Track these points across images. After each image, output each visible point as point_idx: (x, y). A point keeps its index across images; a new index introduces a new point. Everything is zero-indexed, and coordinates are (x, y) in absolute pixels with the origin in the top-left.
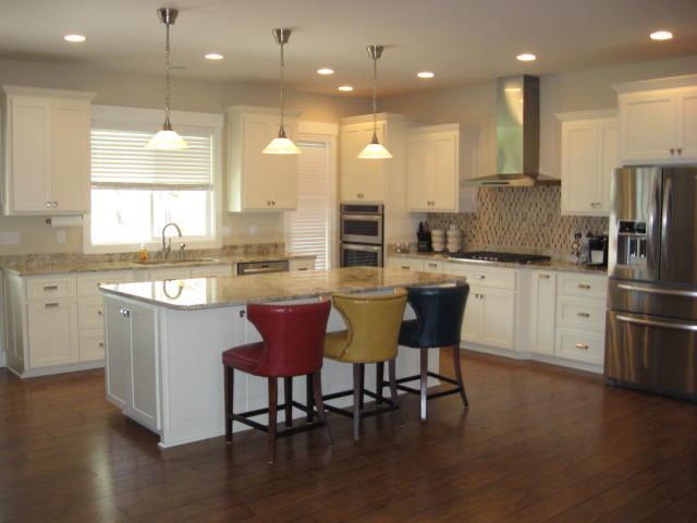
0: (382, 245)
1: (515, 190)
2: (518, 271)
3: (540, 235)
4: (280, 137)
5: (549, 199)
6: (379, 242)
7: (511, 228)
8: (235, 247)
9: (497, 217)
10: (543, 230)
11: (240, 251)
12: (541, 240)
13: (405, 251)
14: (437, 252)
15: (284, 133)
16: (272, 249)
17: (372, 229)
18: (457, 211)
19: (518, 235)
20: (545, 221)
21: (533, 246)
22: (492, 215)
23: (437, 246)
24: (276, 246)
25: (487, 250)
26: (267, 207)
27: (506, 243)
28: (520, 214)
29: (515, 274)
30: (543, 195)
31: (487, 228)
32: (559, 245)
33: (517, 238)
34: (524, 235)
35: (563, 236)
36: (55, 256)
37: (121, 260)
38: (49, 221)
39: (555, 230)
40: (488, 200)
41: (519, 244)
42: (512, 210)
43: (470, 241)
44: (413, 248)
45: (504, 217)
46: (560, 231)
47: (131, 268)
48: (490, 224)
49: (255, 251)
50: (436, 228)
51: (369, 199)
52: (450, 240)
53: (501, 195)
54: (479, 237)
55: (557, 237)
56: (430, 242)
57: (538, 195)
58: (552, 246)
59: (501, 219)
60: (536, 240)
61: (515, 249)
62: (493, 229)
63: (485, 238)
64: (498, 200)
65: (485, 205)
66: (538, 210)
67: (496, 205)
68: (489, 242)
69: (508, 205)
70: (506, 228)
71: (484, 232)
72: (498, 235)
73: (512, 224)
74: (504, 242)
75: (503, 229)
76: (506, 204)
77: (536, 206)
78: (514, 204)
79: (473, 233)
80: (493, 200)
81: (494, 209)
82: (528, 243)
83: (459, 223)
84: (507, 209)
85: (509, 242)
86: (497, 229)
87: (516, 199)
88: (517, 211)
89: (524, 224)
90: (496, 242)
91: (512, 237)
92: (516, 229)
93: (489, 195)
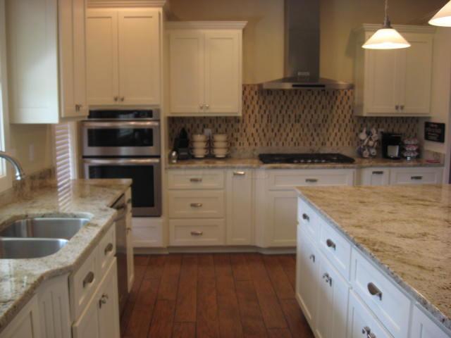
3: (315, 134)
5: (324, 102)
7: (282, 130)
9: (265, 119)
10: (319, 131)
12: (317, 139)
19: (291, 135)
20: (320, 121)
21: (308, 145)
22: (259, 118)
23: (199, 153)
27: (277, 144)
28: (293, 116)
30: (319, 98)
31: (253, 130)
32: (334, 144)
33: (289, 139)
34: (297, 135)
35: (339, 134)
39: (330, 130)
40: (255, 102)
41: (292, 143)
42: (284, 112)
45: (274, 119)
46: (336, 130)
48: (257, 126)
50: (198, 132)
52: (216, 145)
53: (271, 98)
54: (242, 140)
55: (333, 134)
57: (313, 98)
58: (329, 144)
59: (269, 121)
60: (311, 139)
61: (290, 149)
62: (260, 131)
63: (251, 140)
64: (267, 102)
65: (251, 107)
66: (313, 112)
67: (264, 107)
68: (256, 144)
69: (279, 108)
70: (276, 130)
71: (249, 134)
72: (267, 137)
73: (283, 126)
74: (274, 144)
75: (273, 131)
76: (276, 107)
77: (311, 108)
78: (285, 107)
79: (235, 136)
80: (261, 102)
81: (262, 112)
82: (302, 143)
83: (217, 126)
84: (277, 111)
85: (281, 143)
86: (265, 131)
87: (288, 103)
88: (289, 113)
89: (298, 126)
90: (265, 144)
91: (283, 138)
92: (288, 130)
93: (256, 98)
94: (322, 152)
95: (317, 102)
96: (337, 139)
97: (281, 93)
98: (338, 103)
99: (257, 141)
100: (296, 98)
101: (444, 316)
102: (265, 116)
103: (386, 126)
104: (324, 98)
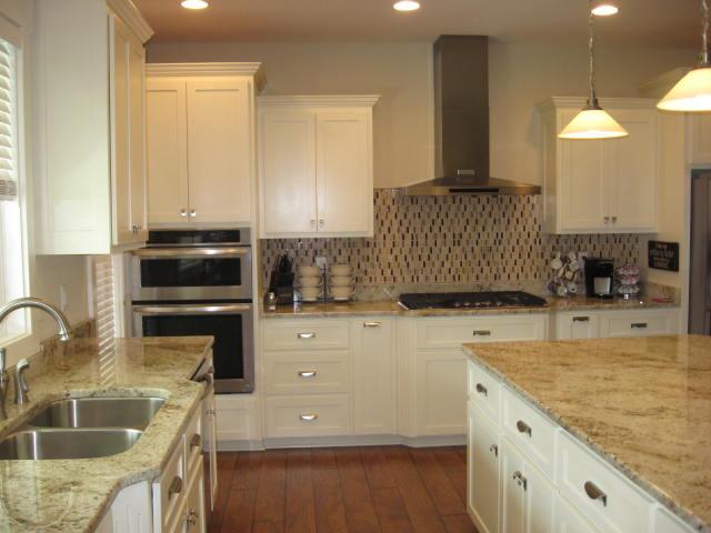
3: (484, 263)
5: (497, 214)
7: (433, 257)
9: (408, 241)
10: (489, 257)
12: (486, 269)
19: (447, 265)
20: (491, 241)
21: (474, 279)
22: (398, 239)
23: (310, 293)
27: (427, 278)
28: (450, 236)
30: (488, 208)
31: (391, 258)
32: (513, 276)
33: (445, 270)
34: (457, 264)
35: (520, 262)
39: (507, 256)
40: (392, 216)
41: (449, 277)
42: (436, 229)
43: (357, 279)
45: (421, 241)
46: (516, 256)
48: (396, 252)
52: (333, 281)
53: (415, 209)
54: (374, 273)
55: (511, 262)
57: (480, 208)
58: (505, 276)
59: (414, 243)
60: (478, 269)
61: (447, 286)
62: (401, 259)
63: (388, 273)
64: (410, 216)
65: (387, 224)
66: (480, 228)
67: (406, 223)
68: (395, 279)
69: (428, 224)
70: (424, 258)
71: (385, 265)
72: (412, 266)
73: (436, 250)
74: (422, 278)
75: (420, 258)
76: (424, 222)
77: (477, 223)
78: (438, 222)
79: (363, 268)
80: (400, 216)
81: (403, 229)
82: (464, 277)
83: (335, 252)
84: (426, 229)
85: (432, 278)
86: (409, 259)
87: (442, 216)
88: (444, 230)
89: (457, 250)
90: (408, 279)
91: (435, 270)
92: (443, 258)
93: (394, 208)
94: (494, 289)
95: (485, 214)
96: (518, 269)
97: (432, 201)
98: (517, 214)
99: (396, 274)
100: (453, 207)
101: (699, 521)
102: (408, 237)
103: (590, 247)
104: (496, 207)
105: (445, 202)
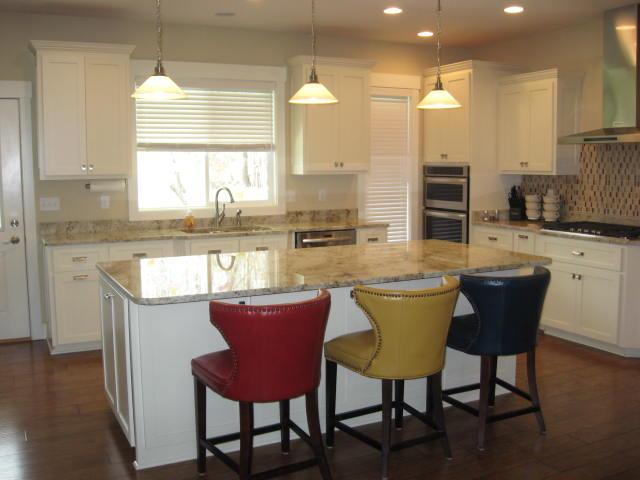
0: (467, 213)
1: (626, 148)
2: (626, 248)
4: (311, 82)
6: (465, 209)
7: (620, 195)
8: (300, 213)
9: (603, 182)
11: (306, 217)
13: (494, 219)
14: (532, 221)
15: (316, 77)
16: (343, 216)
17: (456, 193)
18: (554, 174)
19: (629, 202)
22: (597, 177)
23: (532, 214)
24: (348, 212)
25: (590, 220)
26: (334, 168)
27: (614, 212)
28: (632, 177)
29: (623, 250)
31: (591, 193)
33: (627, 206)
36: (97, 223)
37: (170, 227)
38: (88, 186)
40: (593, 160)
41: (630, 212)
42: (623, 172)
43: (570, 208)
44: (504, 216)
45: (612, 180)
47: (170, 238)
48: (595, 189)
49: (324, 218)
50: (531, 192)
51: (454, 160)
52: (546, 207)
53: (608, 154)
54: (581, 204)
56: (524, 209)
59: (608, 182)
62: (598, 194)
63: (588, 205)
64: (605, 160)
65: (590, 167)
67: (602, 166)
68: (593, 210)
69: (618, 167)
70: (614, 194)
71: (587, 197)
72: (605, 202)
73: (622, 189)
74: (611, 211)
75: (611, 195)
76: (614, 165)
78: (624, 165)
79: (574, 200)
80: (599, 160)
81: (601, 171)
83: (558, 187)
84: (616, 171)
85: (618, 212)
86: (603, 194)
87: (628, 159)
88: (629, 173)
90: (602, 210)
91: (621, 205)
92: (626, 196)
93: (594, 154)
97: (620, 147)
99: (594, 206)
102: (603, 177)
105: (630, 148)
